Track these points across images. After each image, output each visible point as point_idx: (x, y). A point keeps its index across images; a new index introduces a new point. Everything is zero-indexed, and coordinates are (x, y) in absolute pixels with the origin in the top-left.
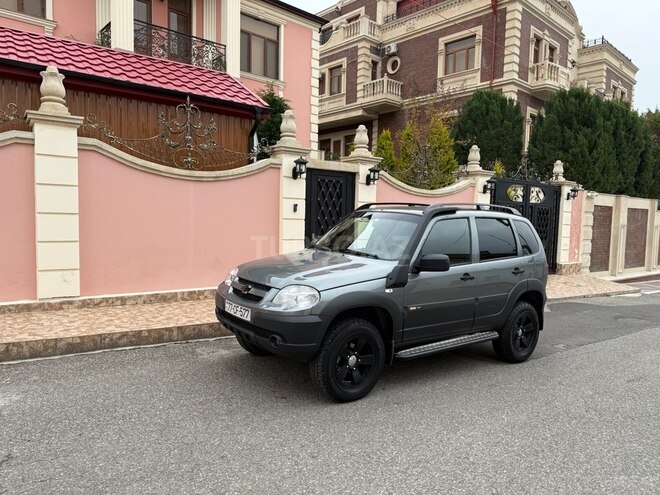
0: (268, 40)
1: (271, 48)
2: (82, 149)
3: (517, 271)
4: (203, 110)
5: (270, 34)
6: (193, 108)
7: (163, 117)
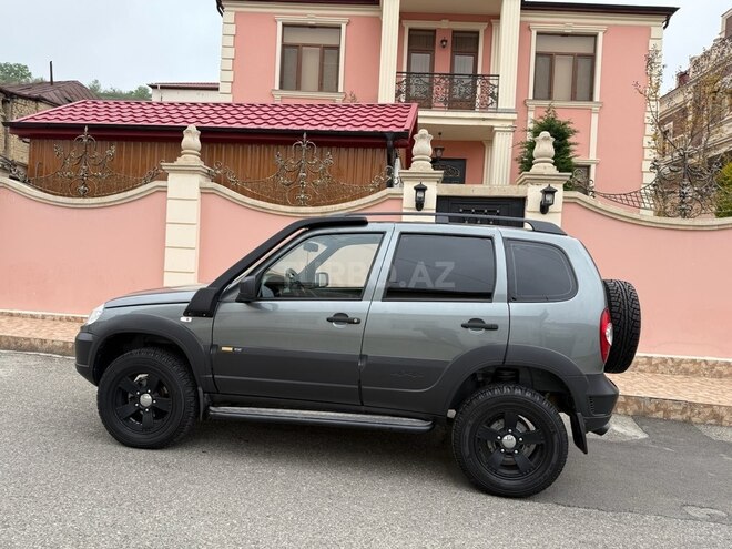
0: (580, 56)
1: (584, 65)
2: (204, 192)
3: (475, 323)
4: (320, 144)
5: (582, 47)
6: (308, 145)
7: (280, 156)
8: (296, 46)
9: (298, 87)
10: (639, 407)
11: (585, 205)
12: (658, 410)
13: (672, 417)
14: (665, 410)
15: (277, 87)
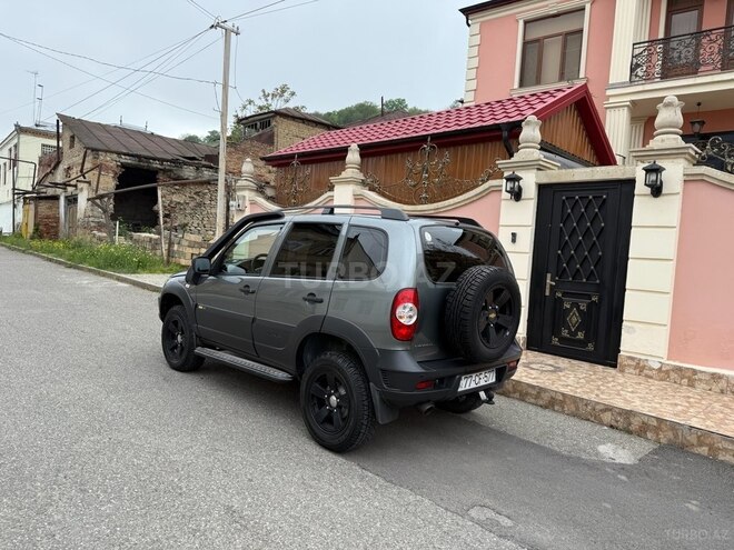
3: (313, 298)
4: (440, 146)
6: (431, 147)
7: (408, 161)
8: (537, 40)
9: (538, 82)
10: (676, 436)
11: (716, 182)
12: (701, 444)
13: (721, 458)
14: (711, 447)
15: (516, 85)
